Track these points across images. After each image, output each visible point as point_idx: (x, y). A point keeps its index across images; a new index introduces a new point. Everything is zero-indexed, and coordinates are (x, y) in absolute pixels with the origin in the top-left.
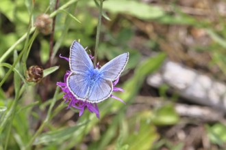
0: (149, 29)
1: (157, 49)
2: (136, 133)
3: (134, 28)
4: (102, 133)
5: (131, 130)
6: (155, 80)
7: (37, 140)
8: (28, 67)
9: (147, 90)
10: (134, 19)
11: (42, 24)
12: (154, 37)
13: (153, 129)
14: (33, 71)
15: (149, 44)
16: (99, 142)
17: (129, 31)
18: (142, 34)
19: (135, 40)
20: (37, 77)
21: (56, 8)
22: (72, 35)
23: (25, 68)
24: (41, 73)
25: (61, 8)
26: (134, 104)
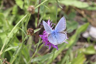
0: (83, 13)
1: (86, 21)
2: (76, 58)
3: (76, 12)
4: (62, 58)
5: (74, 57)
6: (86, 35)
7: (32, 60)
8: (27, 29)
9: (82, 39)
10: (76, 8)
11: (31, 10)
12: (85, 16)
13: (84, 56)
14: (30, 30)
15: (83, 19)
16: (61, 62)
17: (74, 13)
18: (81, 15)
19: (76, 17)
20: (31, 33)
21: (40, 3)
22: (48, 15)
23: (26, 29)
24: (33, 31)
25: (42, 3)
26: (76, 46)
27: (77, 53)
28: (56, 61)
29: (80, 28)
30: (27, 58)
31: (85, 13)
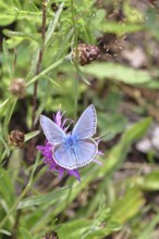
0: (137, 94)
1: (145, 114)
2: (121, 198)
3: (121, 93)
4: (90, 199)
5: (117, 196)
6: (144, 146)
7: (20, 204)
8: (9, 133)
9: (135, 156)
10: (123, 85)
11: (17, 88)
12: (142, 101)
13: (140, 194)
14: (15, 135)
15: (138, 110)
16: (87, 207)
17: (117, 96)
18: (132, 100)
19: (123, 105)
20: (18, 142)
21: (38, 73)
22: (58, 100)
23: (6, 132)
24: (23, 138)
25: (43, 73)
26: (122, 170)
27: (123, 186)
28: (74, 205)
29: (131, 130)
30: (8, 198)
31: (143, 95)
